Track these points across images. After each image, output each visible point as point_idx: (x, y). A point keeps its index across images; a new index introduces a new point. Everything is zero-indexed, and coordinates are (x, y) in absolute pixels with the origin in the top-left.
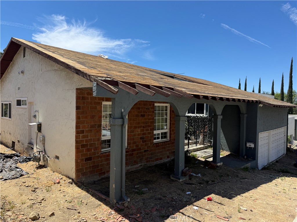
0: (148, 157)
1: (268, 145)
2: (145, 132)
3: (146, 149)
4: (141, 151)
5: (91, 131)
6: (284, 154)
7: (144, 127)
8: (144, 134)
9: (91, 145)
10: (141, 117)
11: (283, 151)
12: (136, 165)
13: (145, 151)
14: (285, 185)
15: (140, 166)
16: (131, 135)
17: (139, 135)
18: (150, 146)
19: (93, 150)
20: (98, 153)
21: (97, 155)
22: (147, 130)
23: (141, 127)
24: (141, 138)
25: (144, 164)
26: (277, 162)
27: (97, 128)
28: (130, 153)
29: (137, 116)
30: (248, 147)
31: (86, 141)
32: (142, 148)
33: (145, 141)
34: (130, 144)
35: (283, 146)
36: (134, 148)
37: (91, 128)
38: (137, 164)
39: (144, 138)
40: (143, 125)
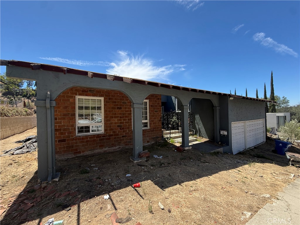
0: (126, 141)
1: (244, 133)
2: (122, 121)
3: (124, 135)
4: (119, 136)
5: (64, 119)
6: (264, 142)
7: (120, 117)
8: (121, 123)
9: (65, 130)
10: (117, 109)
11: (263, 139)
12: (114, 148)
13: (123, 136)
14: (251, 172)
15: (118, 148)
16: (107, 123)
17: (115, 123)
18: (128, 133)
19: (66, 134)
20: (72, 136)
21: (71, 138)
22: (124, 120)
23: (118, 117)
24: (118, 126)
25: (122, 146)
26: (255, 148)
27: (70, 116)
28: (107, 137)
29: (113, 108)
30: (222, 134)
31: (59, 126)
32: (119, 134)
33: (123, 129)
34: (107, 130)
35: (262, 135)
36: (111, 134)
37: (63, 116)
38: (115, 146)
39: (121, 126)
40: (119, 116)
